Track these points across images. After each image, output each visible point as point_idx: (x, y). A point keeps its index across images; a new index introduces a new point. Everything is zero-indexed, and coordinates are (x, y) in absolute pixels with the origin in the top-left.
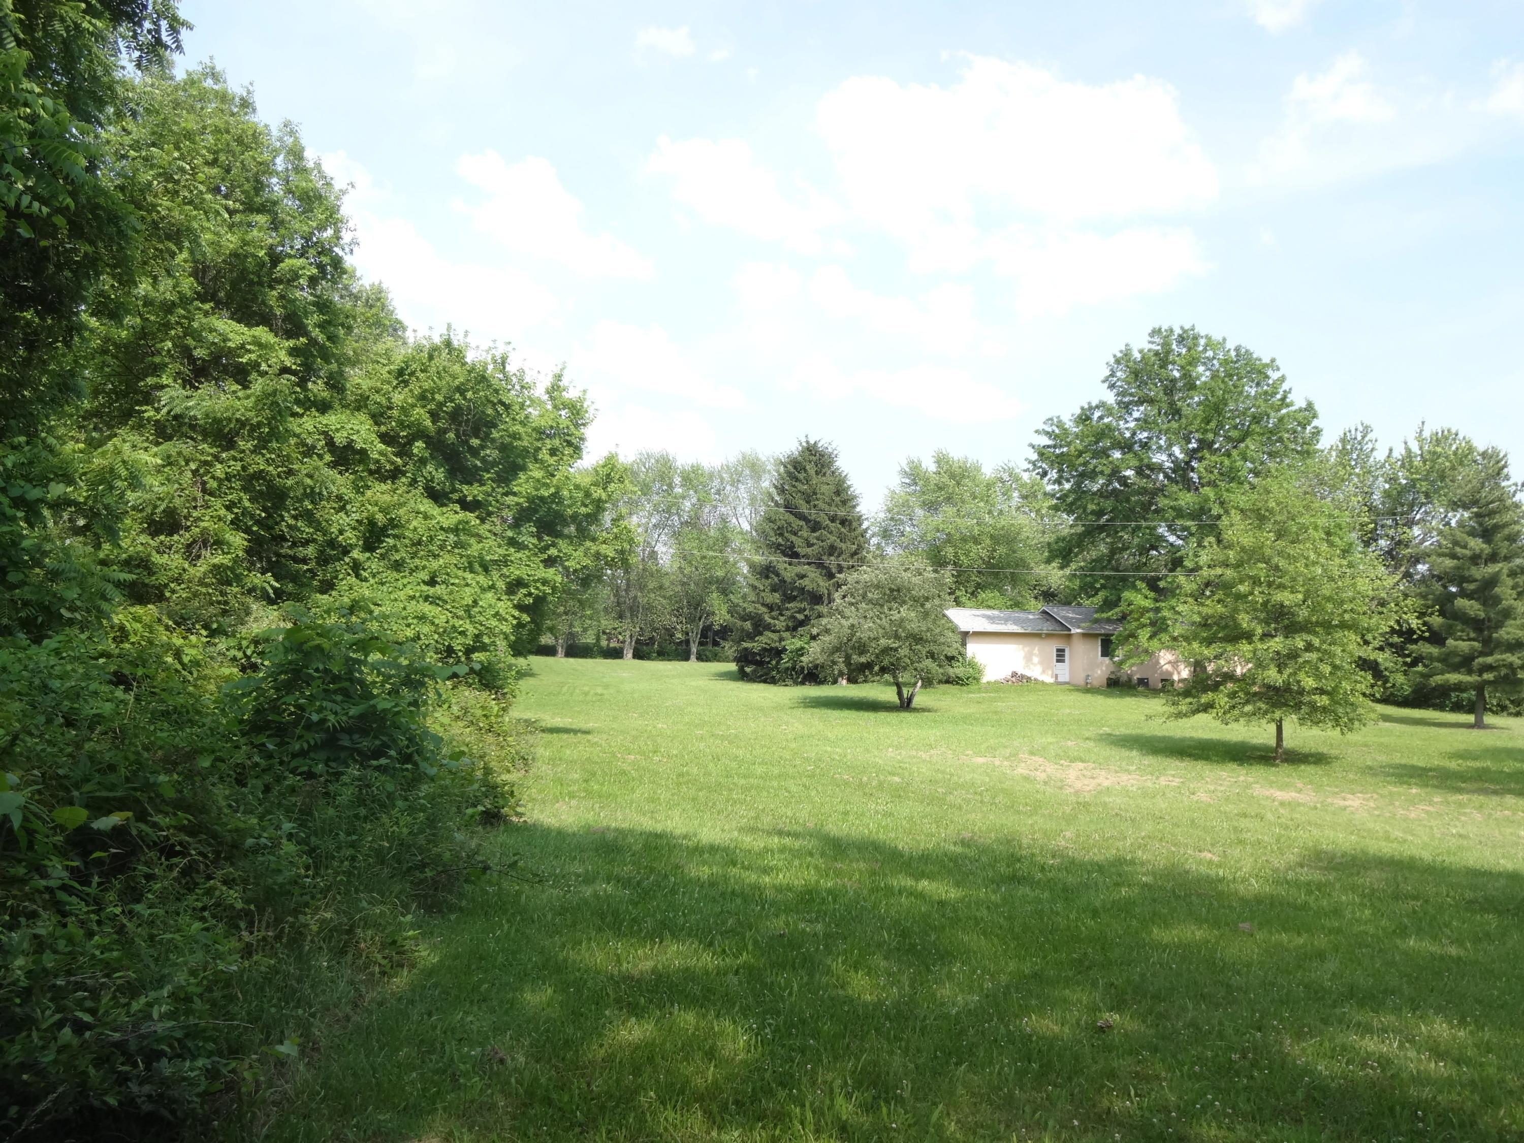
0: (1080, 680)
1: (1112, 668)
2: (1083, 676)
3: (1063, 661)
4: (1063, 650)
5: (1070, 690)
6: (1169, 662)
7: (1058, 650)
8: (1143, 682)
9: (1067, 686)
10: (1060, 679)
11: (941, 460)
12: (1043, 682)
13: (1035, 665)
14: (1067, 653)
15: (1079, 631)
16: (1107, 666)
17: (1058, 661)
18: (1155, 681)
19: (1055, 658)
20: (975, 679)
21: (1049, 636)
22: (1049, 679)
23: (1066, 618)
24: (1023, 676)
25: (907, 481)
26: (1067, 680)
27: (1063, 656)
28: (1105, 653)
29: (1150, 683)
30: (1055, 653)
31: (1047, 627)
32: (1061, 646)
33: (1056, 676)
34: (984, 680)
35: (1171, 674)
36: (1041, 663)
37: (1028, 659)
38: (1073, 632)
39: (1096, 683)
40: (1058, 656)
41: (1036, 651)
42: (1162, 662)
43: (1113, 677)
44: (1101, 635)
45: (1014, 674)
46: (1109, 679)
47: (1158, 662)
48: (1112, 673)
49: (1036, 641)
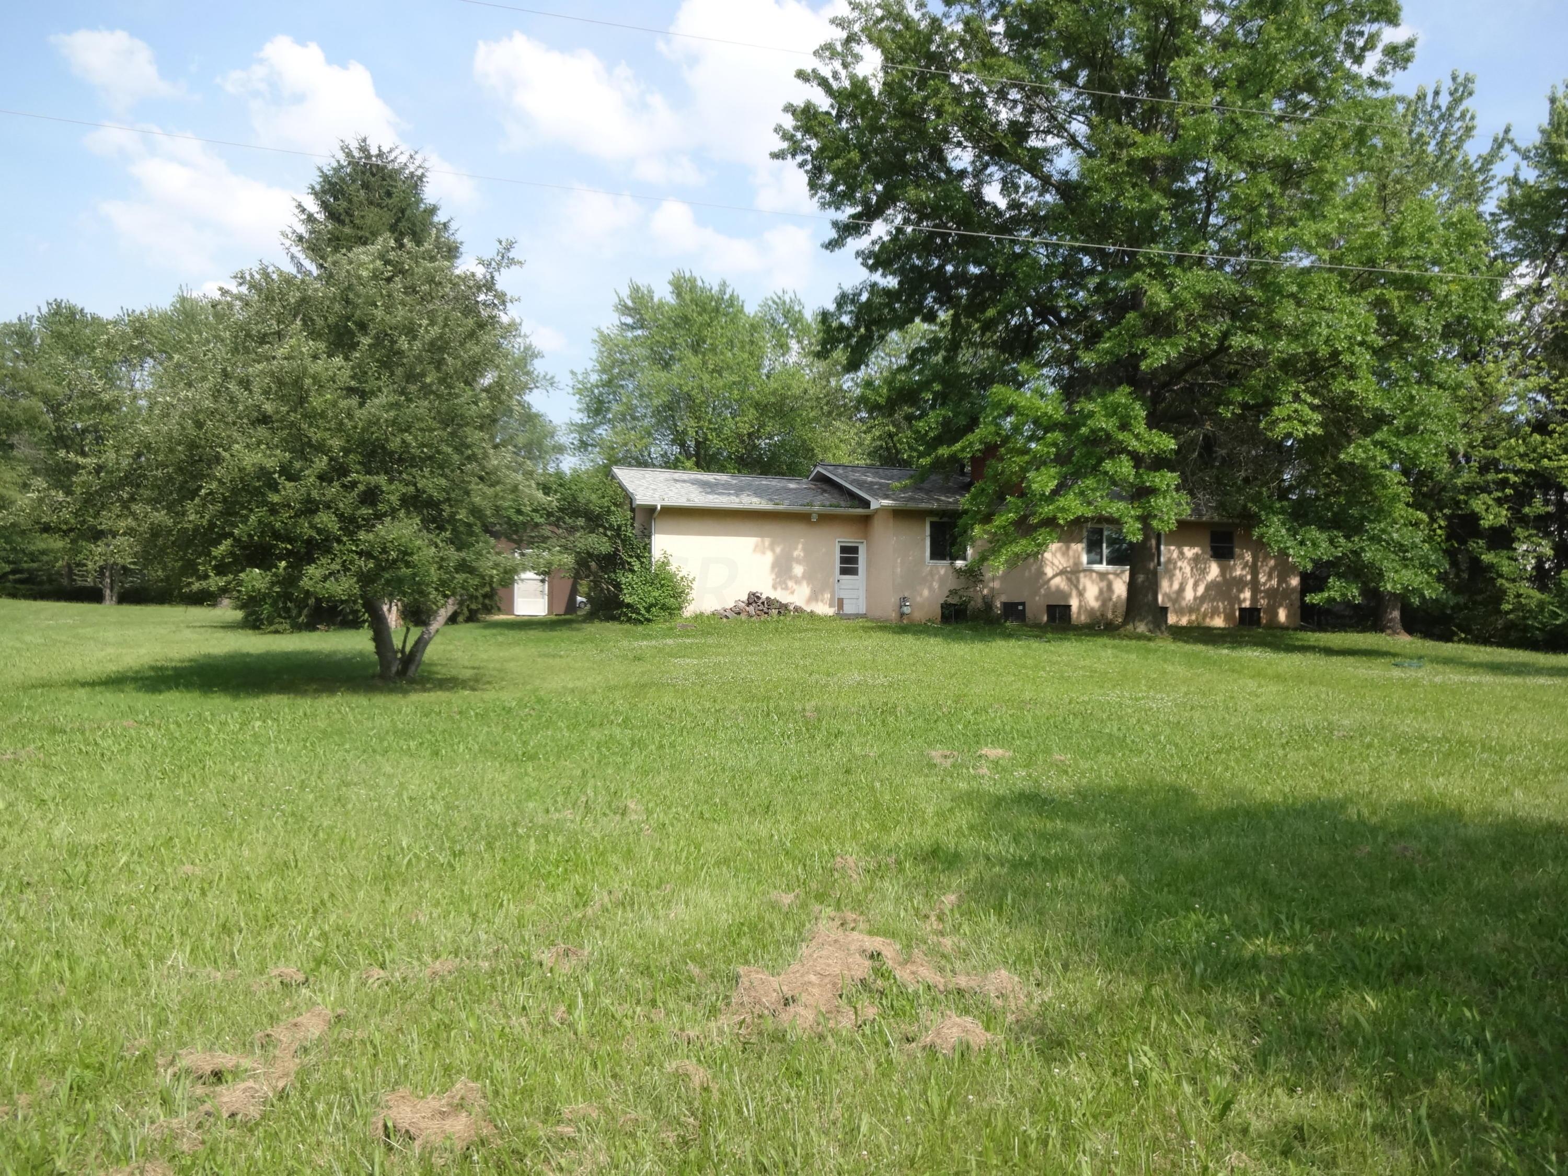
0: (888, 609)
1: (953, 583)
2: (894, 600)
3: (854, 572)
4: (855, 550)
5: (866, 629)
6: (1062, 572)
7: (844, 550)
8: (1014, 611)
9: (861, 622)
10: (848, 609)
11: (681, 286)
12: (812, 614)
13: (798, 581)
14: (862, 556)
15: (886, 502)
16: (942, 581)
17: (844, 571)
18: (1037, 611)
19: (838, 565)
20: (664, 608)
21: (825, 519)
22: (823, 609)
23: (861, 484)
24: (770, 602)
25: (629, 321)
26: (863, 610)
27: (855, 561)
28: (938, 552)
29: (1029, 613)
30: (837, 555)
31: (820, 503)
32: (850, 541)
33: (841, 603)
34: (689, 611)
35: (1067, 596)
36: (808, 577)
37: (782, 570)
38: (875, 505)
39: (919, 615)
40: (843, 560)
41: (798, 553)
42: (1049, 572)
43: (954, 600)
44: (931, 512)
45: (754, 599)
46: (945, 606)
47: (1041, 573)
48: (953, 592)
49: (798, 529)
